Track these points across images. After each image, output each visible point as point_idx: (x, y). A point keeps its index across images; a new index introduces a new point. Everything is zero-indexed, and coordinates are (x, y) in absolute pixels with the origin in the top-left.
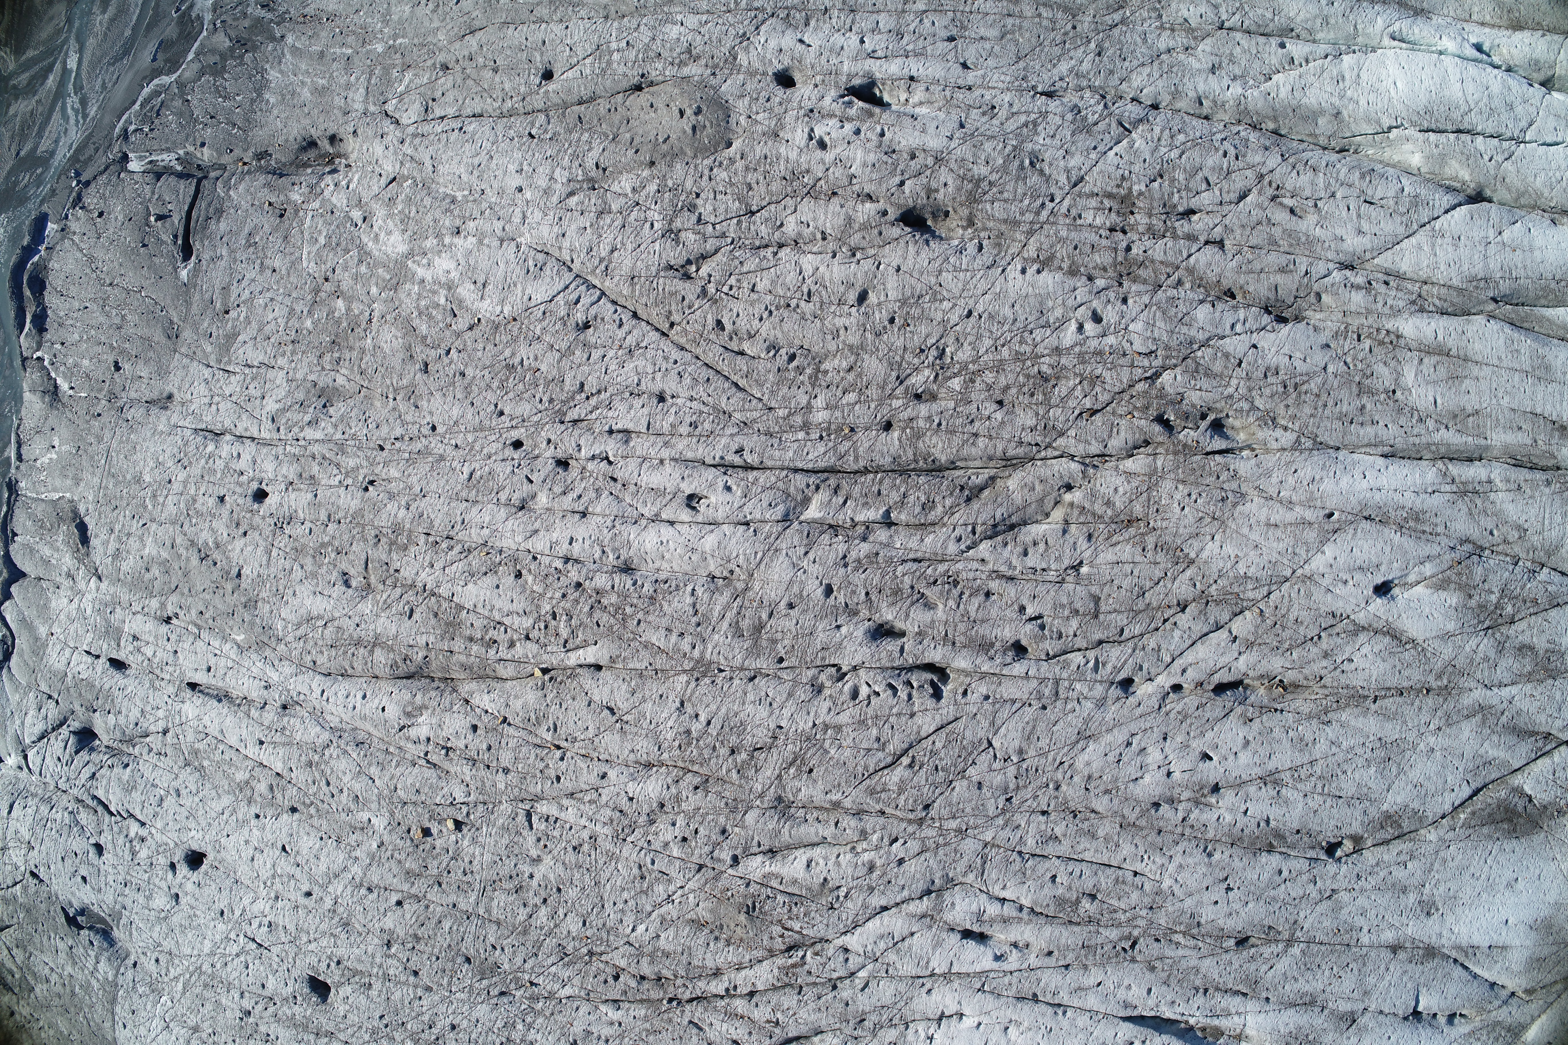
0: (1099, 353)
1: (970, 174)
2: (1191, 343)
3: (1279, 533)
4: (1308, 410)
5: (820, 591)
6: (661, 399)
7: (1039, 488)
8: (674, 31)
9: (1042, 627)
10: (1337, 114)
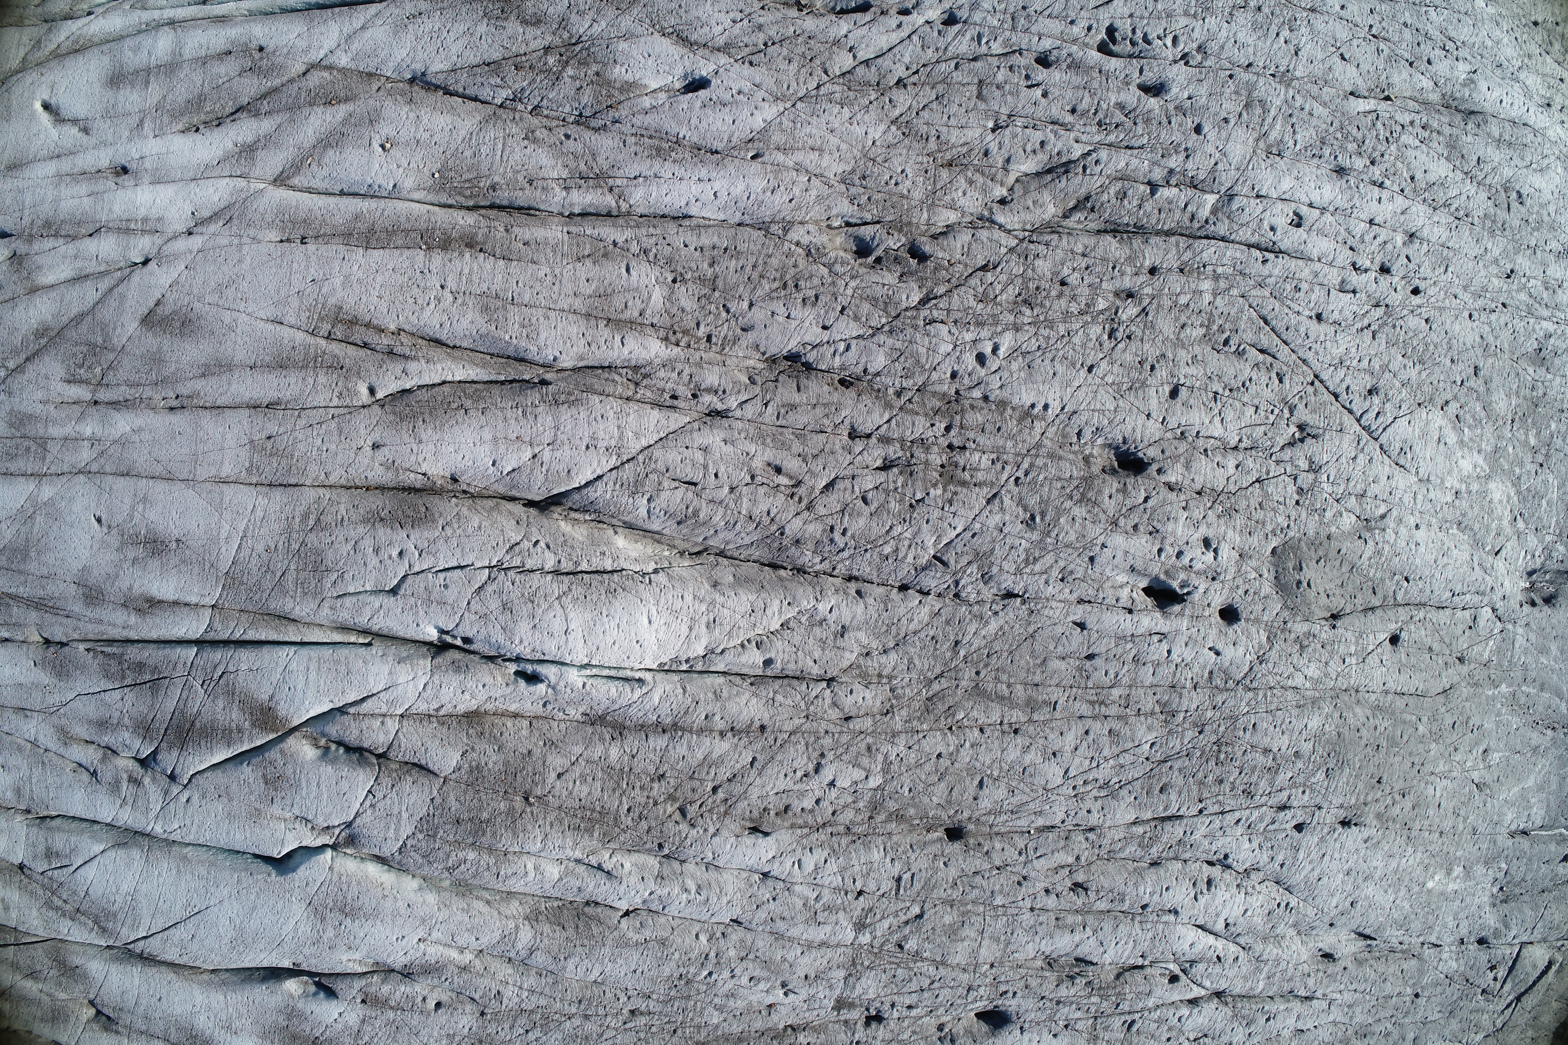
0: (980, 324)
1: (1089, 507)
2: (891, 332)
3: (810, 142)
4: (774, 262)
5: (1206, 130)
6: (1319, 317)
7: (1030, 203)
8: (1313, 671)
9: (1027, 77)
10: (715, 585)
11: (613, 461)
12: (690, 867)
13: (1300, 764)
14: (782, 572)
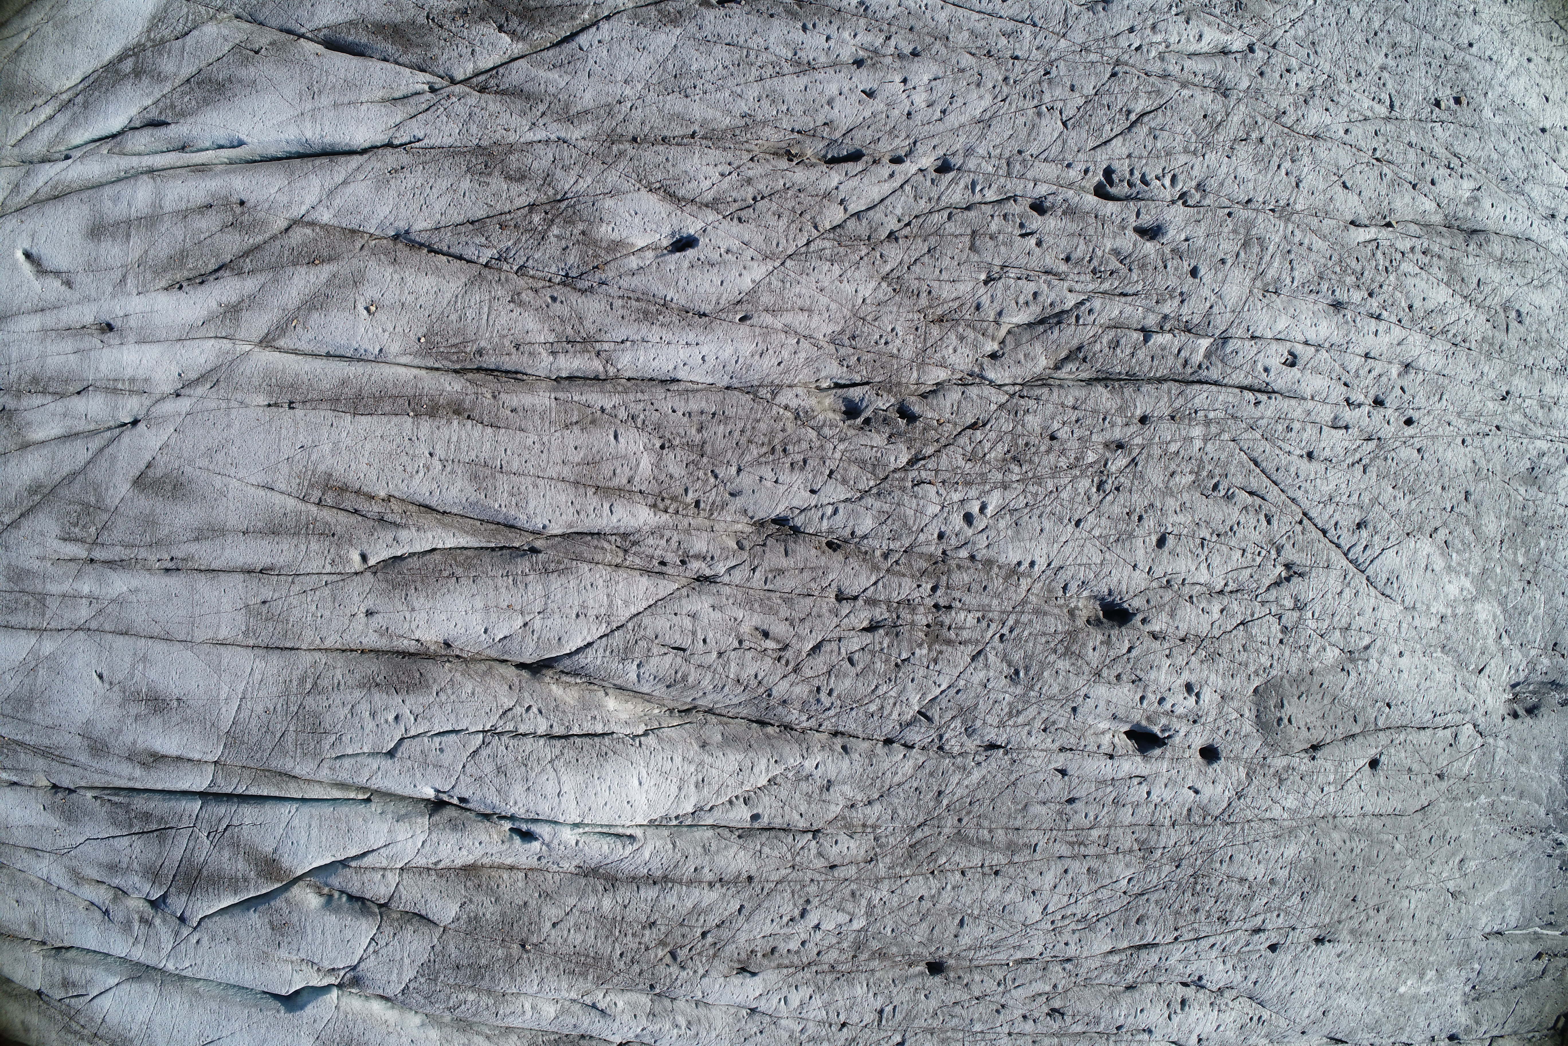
0: (968, 484)
1: (1073, 660)
2: (879, 494)
3: (799, 302)
4: (763, 426)
5: (1202, 272)
6: (1310, 455)
7: (1021, 357)
8: (1291, 802)
9: (1022, 226)
10: (703, 746)
11: (603, 629)
12: (681, 1004)
13: (1275, 891)
14: (770, 730)
